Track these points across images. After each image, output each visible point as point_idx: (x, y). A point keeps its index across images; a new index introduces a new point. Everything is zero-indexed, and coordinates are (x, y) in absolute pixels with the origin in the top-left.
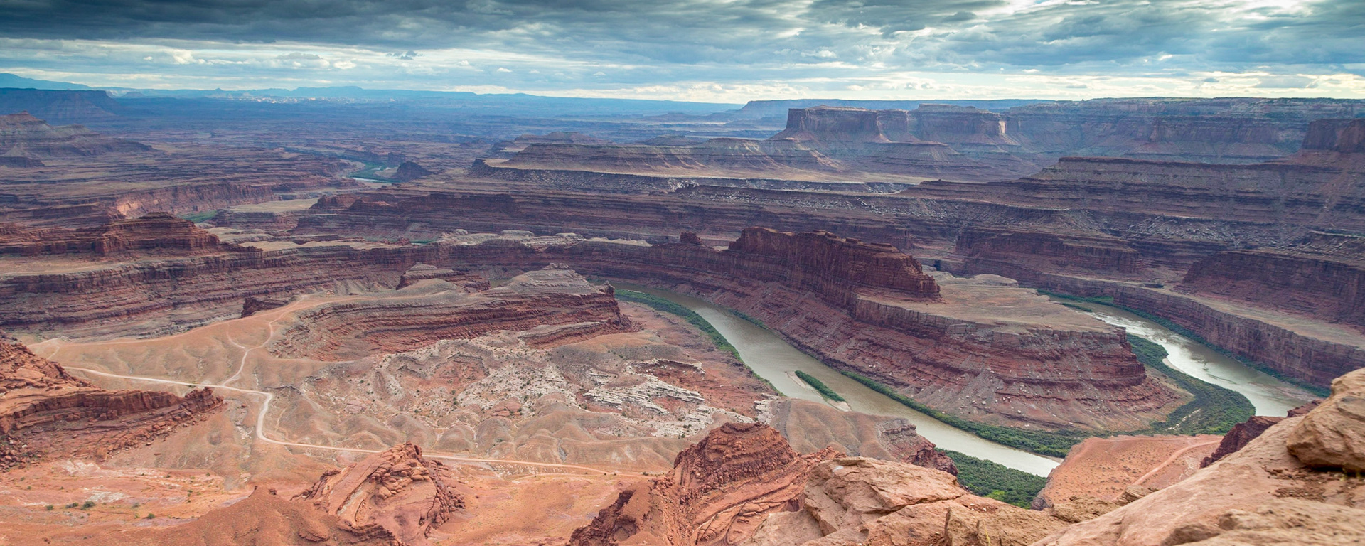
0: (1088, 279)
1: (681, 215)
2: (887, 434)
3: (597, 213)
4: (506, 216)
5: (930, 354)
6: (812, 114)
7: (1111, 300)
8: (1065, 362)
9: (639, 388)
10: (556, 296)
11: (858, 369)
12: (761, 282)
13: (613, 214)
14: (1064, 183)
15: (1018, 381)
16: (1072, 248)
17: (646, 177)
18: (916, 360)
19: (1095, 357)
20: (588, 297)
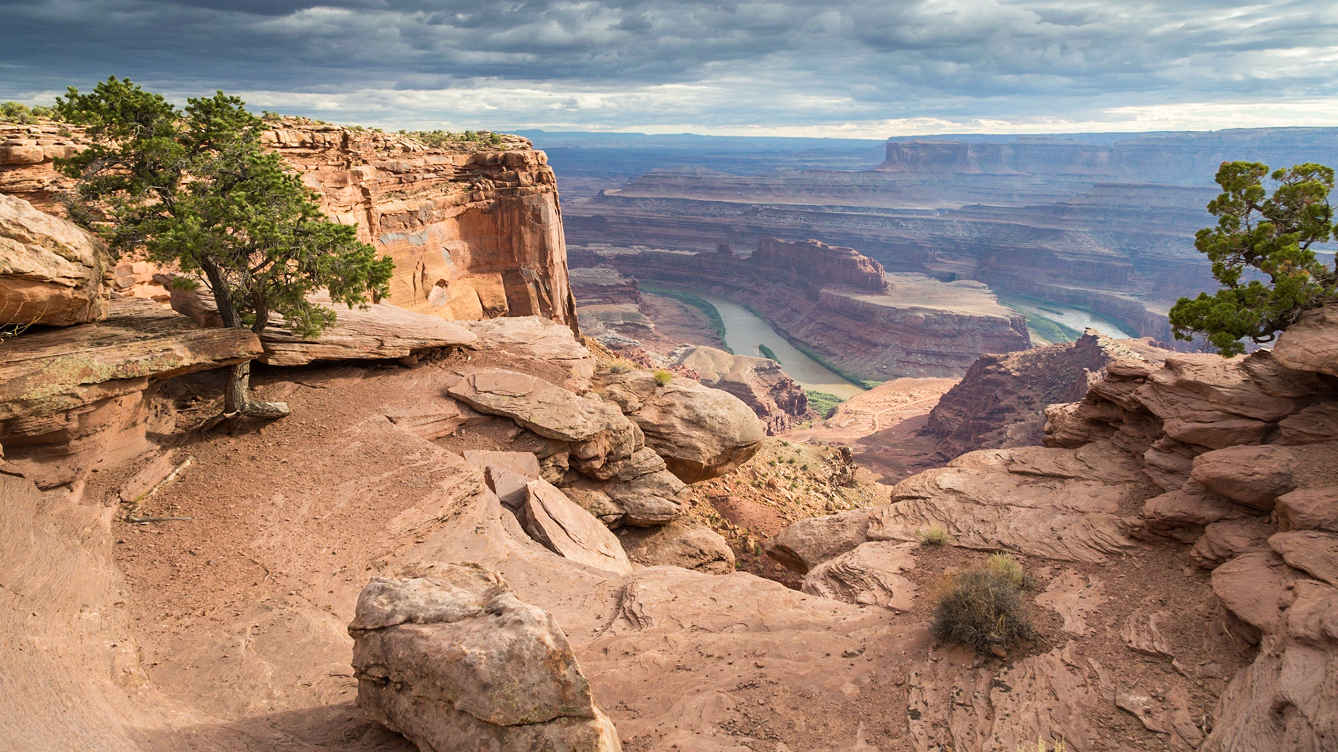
0: (1071, 288)
1: (743, 234)
2: (756, 370)
3: (673, 232)
4: (599, 233)
5: (861, 332)
6: (906, 147)
7: (1088, 307)
8: (960, 340)
9: (599, 337)
10: (588, 285)
11: (807, 344)
12: (771, 283)
13: (687, 233)
14: (1094, 207)
15: (917, 352)
16: (1065, 261)
17: (732, 204)
18: (851, 338)
19: (987, 336)
20: (613, 287)
